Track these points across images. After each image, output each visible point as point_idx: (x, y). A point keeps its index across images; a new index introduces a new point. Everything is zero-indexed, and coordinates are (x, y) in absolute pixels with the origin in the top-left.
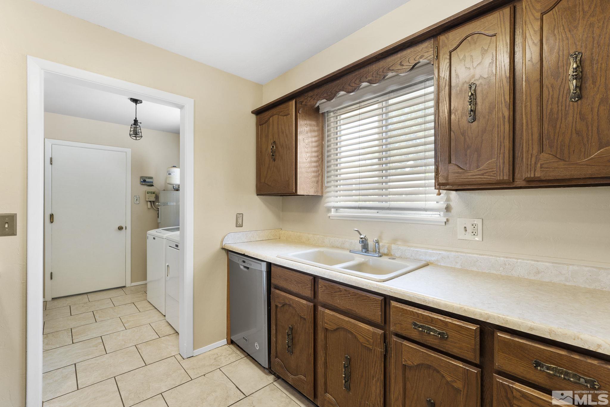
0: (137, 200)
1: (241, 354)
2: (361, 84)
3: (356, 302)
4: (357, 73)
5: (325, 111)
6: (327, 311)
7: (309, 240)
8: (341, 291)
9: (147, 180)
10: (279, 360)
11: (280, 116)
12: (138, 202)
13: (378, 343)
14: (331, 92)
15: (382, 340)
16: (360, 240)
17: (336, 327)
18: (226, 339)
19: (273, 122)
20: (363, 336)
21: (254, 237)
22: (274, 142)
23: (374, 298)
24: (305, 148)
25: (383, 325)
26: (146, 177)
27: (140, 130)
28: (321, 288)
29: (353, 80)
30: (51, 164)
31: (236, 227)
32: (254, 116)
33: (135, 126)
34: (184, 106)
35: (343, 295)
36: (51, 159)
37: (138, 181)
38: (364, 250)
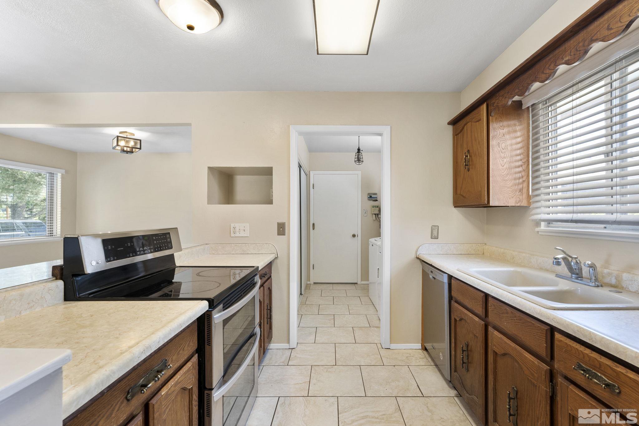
0: (365, 213)
1: (432, 361)
2: (557, 68)
3: (521, 328)
4: (551, 56)
5: (530, 104)
6: (496, 333)
7: (513, 258)
8: (507, 313)
9: (373, 196)
10: (457, 375)
11: (473, 123)
12: (366, 215)
13: (542, 380)
14: (523, 86)
15: (547, 378)
16: (553, 261)
17: (503, 352)
18: (421, 345)
19: (467, 130)
20: (527, 368)
21: (450, 250)
22: (468, 151)
23: (539, 327)
24: (501, 153)
25: (548, 359)
26: (372, 193)
27: (361, 157)
28: (490, 306)
29: (547, 66)
30: (313, 188)
31: (431, 238)
32: (451, 127)
33: (358, 154)
34: (383, 133)
35: (510, 318)
36: (313, 185)
37: (366, 197)
38: (574, 275)
